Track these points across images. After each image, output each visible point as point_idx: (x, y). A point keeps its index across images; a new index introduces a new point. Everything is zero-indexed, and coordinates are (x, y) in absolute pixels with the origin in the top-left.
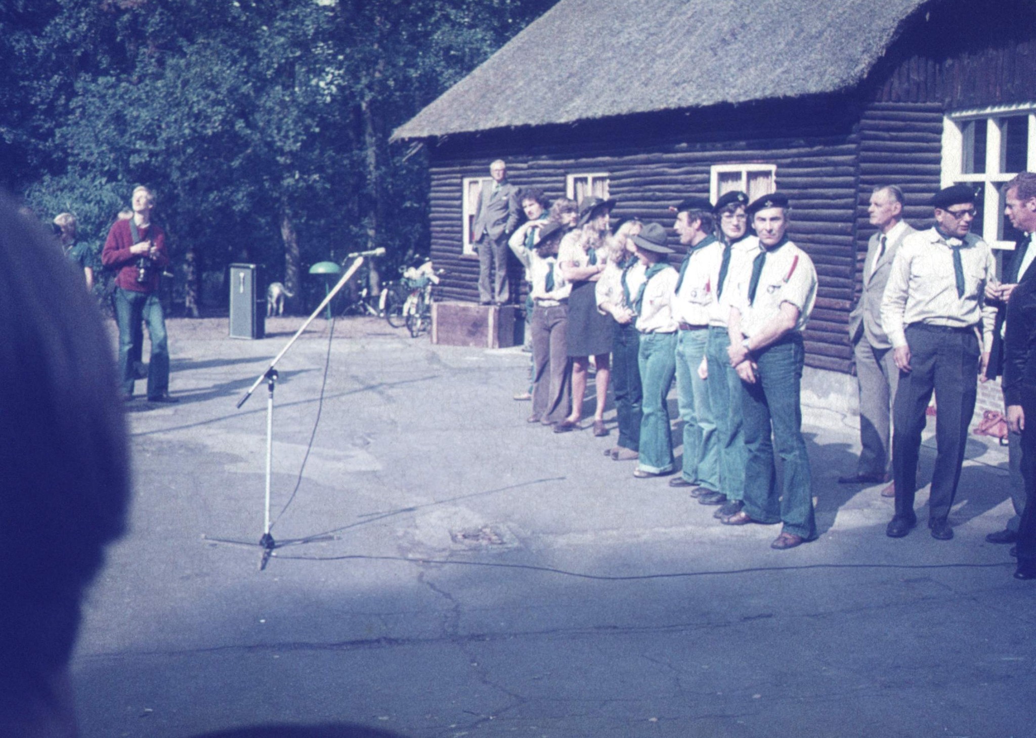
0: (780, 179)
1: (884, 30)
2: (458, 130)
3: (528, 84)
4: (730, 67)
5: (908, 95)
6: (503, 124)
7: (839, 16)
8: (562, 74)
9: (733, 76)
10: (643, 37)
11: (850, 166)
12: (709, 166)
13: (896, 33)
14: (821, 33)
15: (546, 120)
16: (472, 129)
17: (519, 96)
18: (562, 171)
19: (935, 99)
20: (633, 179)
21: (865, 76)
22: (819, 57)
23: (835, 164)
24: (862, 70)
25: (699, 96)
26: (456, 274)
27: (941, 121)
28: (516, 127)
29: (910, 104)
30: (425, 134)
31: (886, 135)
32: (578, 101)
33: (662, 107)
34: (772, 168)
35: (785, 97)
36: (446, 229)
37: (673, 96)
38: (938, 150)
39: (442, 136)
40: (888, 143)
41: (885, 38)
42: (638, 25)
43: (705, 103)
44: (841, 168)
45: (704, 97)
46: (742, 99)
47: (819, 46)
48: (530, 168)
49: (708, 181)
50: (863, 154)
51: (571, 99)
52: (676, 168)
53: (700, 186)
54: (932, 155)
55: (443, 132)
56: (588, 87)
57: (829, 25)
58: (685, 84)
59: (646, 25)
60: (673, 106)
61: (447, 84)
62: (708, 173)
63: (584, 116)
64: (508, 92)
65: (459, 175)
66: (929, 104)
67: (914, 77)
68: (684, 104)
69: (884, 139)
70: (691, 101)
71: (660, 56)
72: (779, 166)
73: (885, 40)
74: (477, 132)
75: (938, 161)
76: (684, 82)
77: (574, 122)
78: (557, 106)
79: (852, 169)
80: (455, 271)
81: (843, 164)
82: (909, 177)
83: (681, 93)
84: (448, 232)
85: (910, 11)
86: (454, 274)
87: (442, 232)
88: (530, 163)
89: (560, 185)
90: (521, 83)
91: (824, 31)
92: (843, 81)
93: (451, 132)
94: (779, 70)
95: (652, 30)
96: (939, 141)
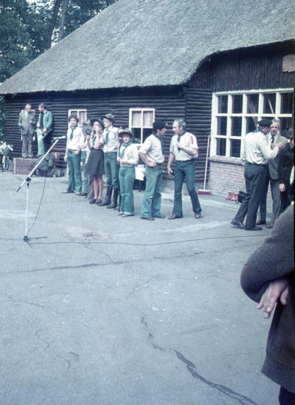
0: (157, 114)
1: (195, 64)
2: (21, 92)
3: (50, 75)
4: (137, 73)
5: (201, 86)
6: (43, 90)
7: (177, 58)
8: (65, 72)
9: (139, 77)
10: (98, 60)
11: (183, 110)
12: (129, 108)
13: (199, 65)
14: (171, 64)
15: (62, 89)
16: (28, 91)
17: (47, 79)
18: (66, 108)
19: (210, 88)
20: (97, 112)
21: (190, 79)
22: (172, 72)
23: (178, 109)
24: (189, 77)
25: (127, 83)
26: (18, 147)
27: (211, 95)
28: (48, 91)
29: (202, 89)
30: (6, 93)
31: (195, 100)
32: (74, 83)
33: (112, 86)
34: (153, 110)
35: (161, 85)
36: (13, 130)
37: (116, 83)
38: (211, 105)
39: (14, 94)
40: (195, 102)
41: (196, 67)
42: (95, 55)
43: (130, 86)
44: (180, 111)
45: (129, 84)
46: (144, 85)
47: (171, 68)
48: (52, 107)
49: (128, 114)
50: (188, 106)
51: (71, 82)
52: (115, 109)
53: (125, 116)
54: (208, 107)
55: (14, 92)
56: (78, 78)
57: (174, 61)
58: (120, 79)
59: (98, 55)
60: (116, 87)
61: (11, 73)
62: (128, 111)
63: (79, 88)
64: (42, 78)
65: (19, 109)
66: (208, 89)
67: (204, 80)
68: (121, 86)
69: (194, 101)
70: (124, 85)
71: (107, 68)
72: (156, 109)
73: (195, 68)
74: (30, 93)
75: (211, 109)
76: (120, 78)
77: (74, 91)
78: (67, 84)
79: (184, 111)
80: (17, 146)
81: (181, 109)
82: (201, 114)
83: (119, 82)
84: (14, 131)
85: (204, 58)
86: (16, 147)
87: (11, 131)
88: (52, 105)
89: (65, 114)
90: (46, 75)
91: (172, 63)
92: (183, 81)
93: (18, 92)
94: (157, 76)
95: (101, 58)
96: (211, 102)
